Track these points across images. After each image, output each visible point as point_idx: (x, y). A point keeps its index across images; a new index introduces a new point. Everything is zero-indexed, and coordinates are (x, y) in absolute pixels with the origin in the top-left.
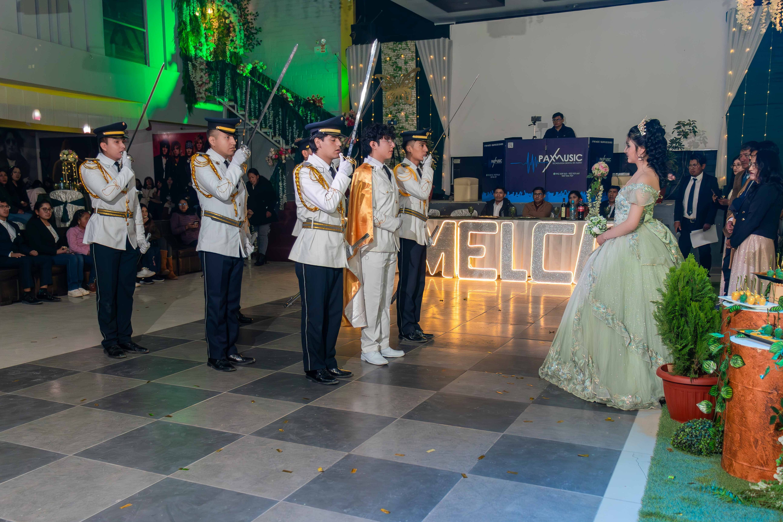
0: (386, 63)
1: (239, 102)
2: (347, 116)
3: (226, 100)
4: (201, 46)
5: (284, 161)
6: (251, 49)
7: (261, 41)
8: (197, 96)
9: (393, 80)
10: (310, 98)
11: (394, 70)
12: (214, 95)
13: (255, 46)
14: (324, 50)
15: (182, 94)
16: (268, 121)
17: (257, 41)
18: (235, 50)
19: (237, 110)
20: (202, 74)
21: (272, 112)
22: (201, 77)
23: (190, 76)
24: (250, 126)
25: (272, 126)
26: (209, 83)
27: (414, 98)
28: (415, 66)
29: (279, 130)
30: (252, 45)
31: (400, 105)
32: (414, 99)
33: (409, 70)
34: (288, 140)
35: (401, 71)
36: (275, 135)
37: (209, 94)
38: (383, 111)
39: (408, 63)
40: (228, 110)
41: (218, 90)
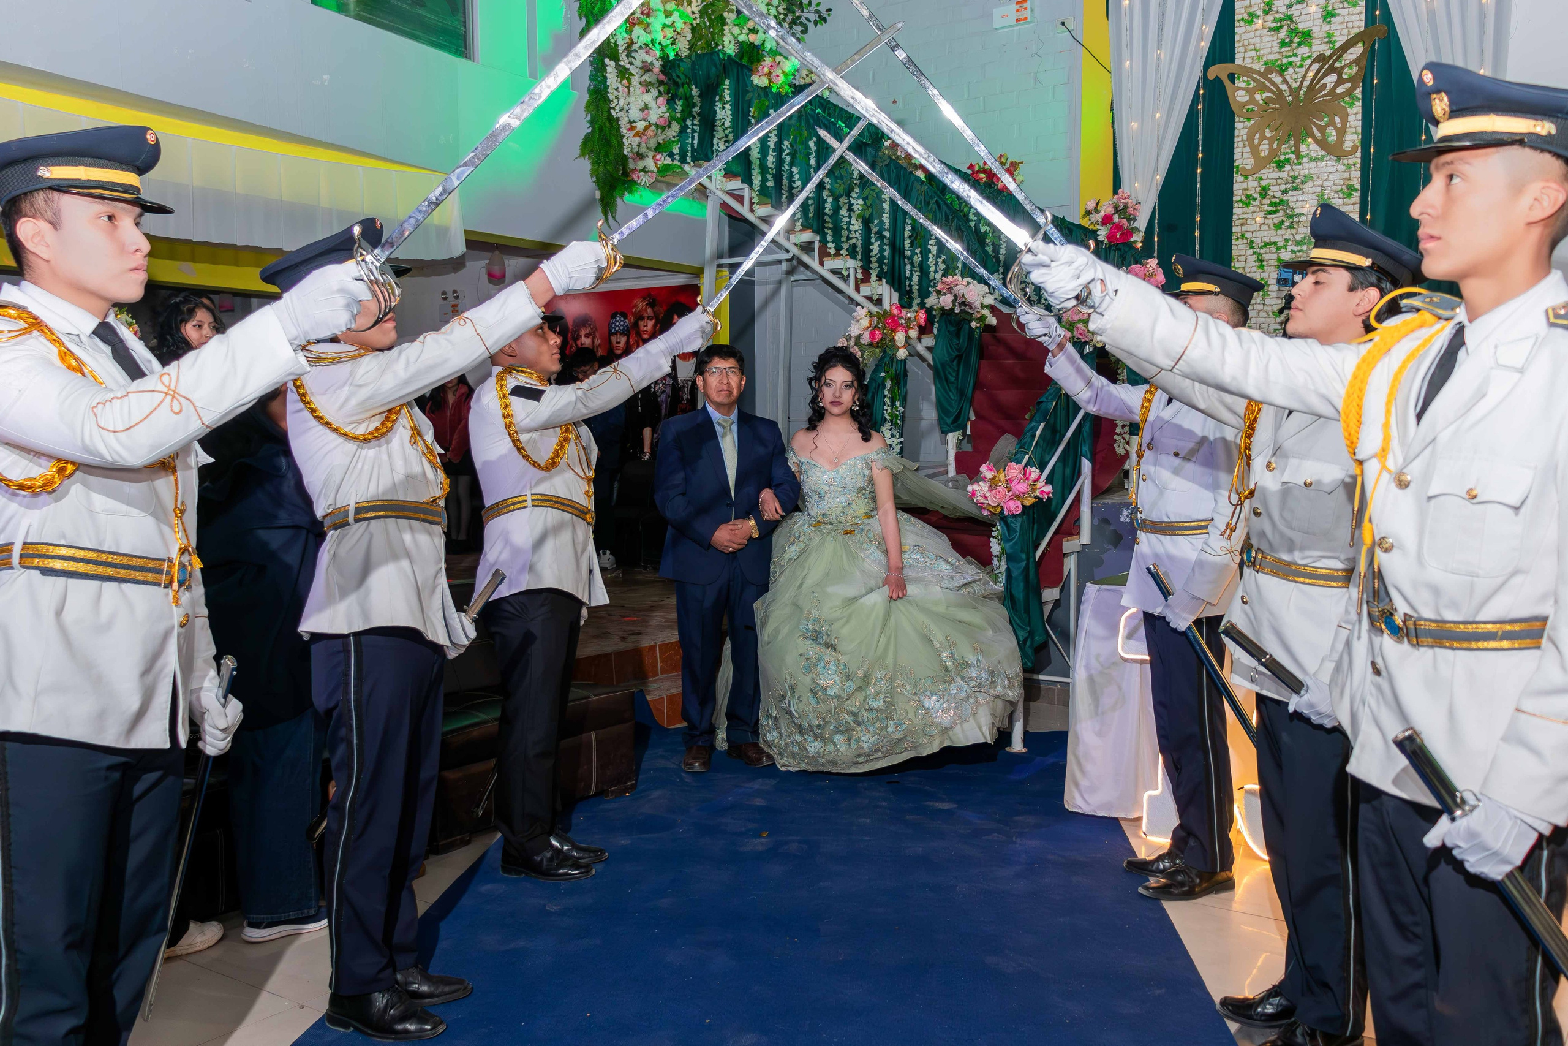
0: (1250, 22)
1: (757, 180)
2: (1106, 209)
3: (717, 173)
4: (648, 15)
5: (902, 354)
6: (799, 35)
7: (829, 10)
8: (631, 165)
9: (1278, 79)
10: (977, 168)
11: (1283, 44)
12: (683, 160)
13: (811, 26)
14: (1026, 14)
15: (582, 155)
16: (845, 233)
17: (817, 12)
18: (752, 38)
19: (752, 204)
20: (648, 98)
21: (861, 202)
22: (645, 108)
23: (611, 101)
24: (788, 251)
25: (859, 249)
26: (669, 126)
27: (1355, 137)
28: (1362, 24)
29: (880, 261)
30: (801, 24)
31: (1299, 164)
32: (1353, 138)
33: (1340, 41)
34: (910, 292)
35: (1310, 46)
36: (866, 279)
37: (668, 161)
38: (1236, 187)
39: (1334, 16)
40: (724, 205)
41: (692, 145)
